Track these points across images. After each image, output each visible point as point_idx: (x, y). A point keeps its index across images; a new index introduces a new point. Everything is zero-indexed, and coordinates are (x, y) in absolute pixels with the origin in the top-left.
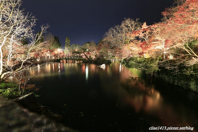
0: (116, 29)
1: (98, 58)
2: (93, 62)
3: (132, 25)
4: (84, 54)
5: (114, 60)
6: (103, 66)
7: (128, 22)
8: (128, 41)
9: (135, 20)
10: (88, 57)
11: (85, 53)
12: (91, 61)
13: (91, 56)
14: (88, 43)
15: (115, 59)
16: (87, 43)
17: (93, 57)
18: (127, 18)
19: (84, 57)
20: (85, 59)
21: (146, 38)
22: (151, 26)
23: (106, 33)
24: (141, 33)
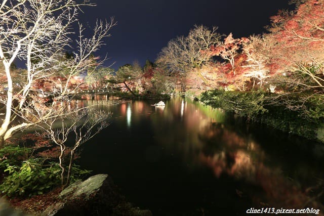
0: (179, 43)
1: (148, 92)
2: (139, 97)
3: (206, 38)
4: (125, 84)
5: (172, 94)
6: (161, 105)
7: (200, 32)
8: (198, 64)
9: (211, 29)
10: (131, 90)
11: (126, 82)
12: (138, 96)
13: (135, 88)
14: (127, 65)
15: (175, 93)
16: (125, 66)
17: (141, 90)
18: (199, 25)
19: (124, 90)
20: (126, 94)
21: (231, 59)
22: (239, 40)
23: (162, 50)
24: (224, 51)
